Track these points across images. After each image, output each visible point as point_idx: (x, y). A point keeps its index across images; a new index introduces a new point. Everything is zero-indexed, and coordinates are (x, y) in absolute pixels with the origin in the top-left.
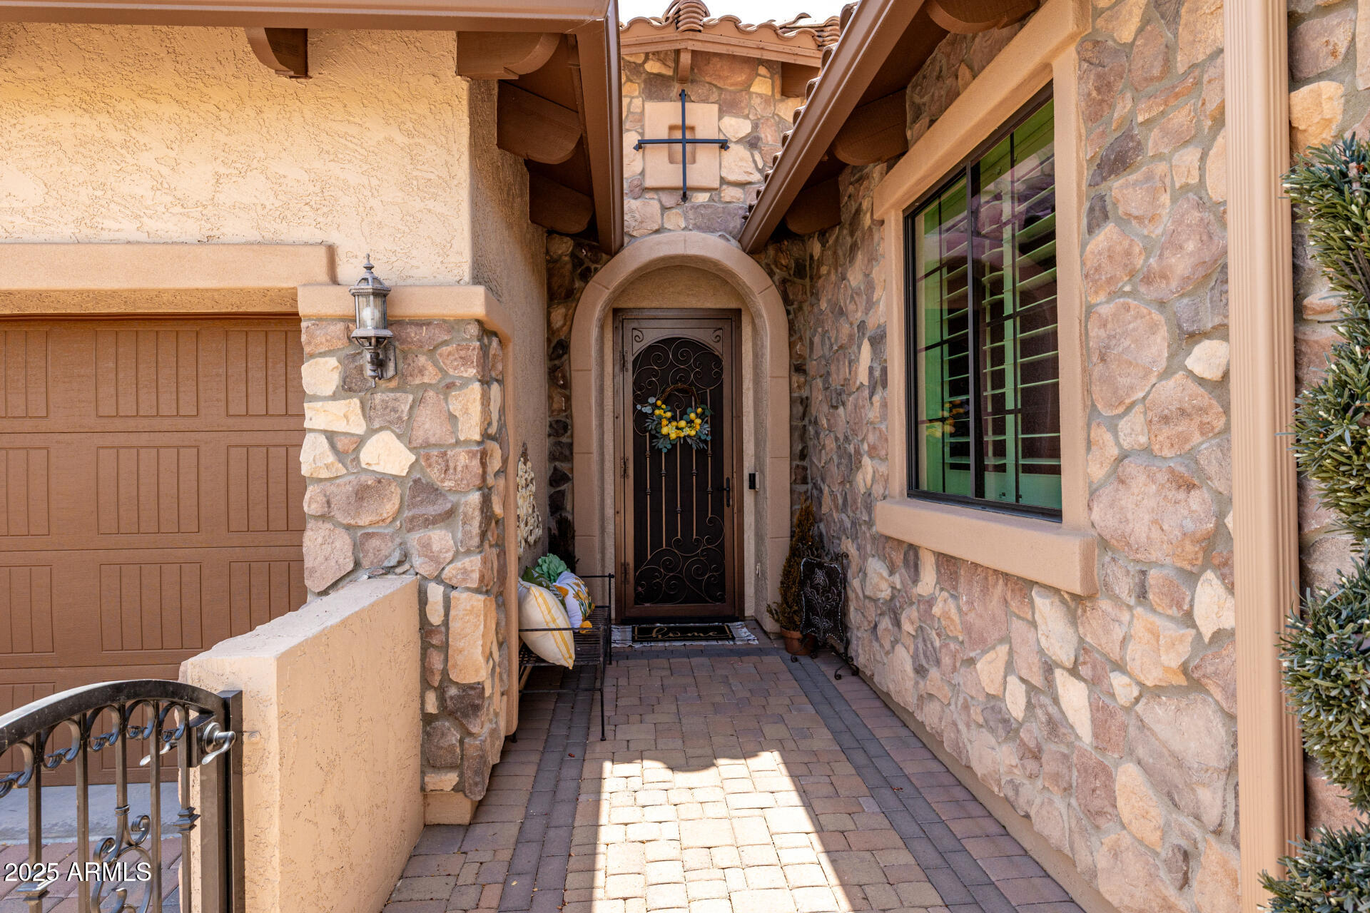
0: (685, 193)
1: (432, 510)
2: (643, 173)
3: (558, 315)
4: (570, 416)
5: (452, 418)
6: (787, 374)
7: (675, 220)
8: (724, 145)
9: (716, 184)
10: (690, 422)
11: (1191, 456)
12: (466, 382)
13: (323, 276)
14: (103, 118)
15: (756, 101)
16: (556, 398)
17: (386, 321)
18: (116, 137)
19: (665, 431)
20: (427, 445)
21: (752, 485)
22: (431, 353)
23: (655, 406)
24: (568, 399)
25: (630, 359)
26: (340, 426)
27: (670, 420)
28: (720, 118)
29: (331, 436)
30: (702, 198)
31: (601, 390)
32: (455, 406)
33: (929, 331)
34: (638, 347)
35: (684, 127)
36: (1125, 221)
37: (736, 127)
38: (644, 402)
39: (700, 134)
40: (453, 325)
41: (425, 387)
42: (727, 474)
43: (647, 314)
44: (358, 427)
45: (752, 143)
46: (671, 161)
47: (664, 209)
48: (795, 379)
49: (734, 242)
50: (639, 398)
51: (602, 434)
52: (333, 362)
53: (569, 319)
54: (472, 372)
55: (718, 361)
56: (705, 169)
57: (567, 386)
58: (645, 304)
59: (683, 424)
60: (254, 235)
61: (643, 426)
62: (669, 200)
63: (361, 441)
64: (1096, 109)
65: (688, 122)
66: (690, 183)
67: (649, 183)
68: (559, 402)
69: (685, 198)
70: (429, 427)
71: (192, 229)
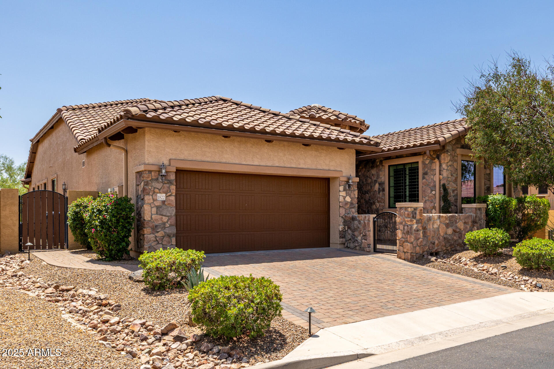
1: (353, 206)
11: (432, 200)
13: (342, 175)
17: (351, 182)
20: (352, 198)
22: (353, 186)
26: (343, 195)
32: (355, 193)
33: (392, 184)
36: (426, 180)
40: (355, 183)
41: (352, 190)
52: (343, 186)
54: (356, 189)
60: (334, 169)
63: (346, 197)
64: (424, 169)
70: (352, 195)
71: (327, 168)
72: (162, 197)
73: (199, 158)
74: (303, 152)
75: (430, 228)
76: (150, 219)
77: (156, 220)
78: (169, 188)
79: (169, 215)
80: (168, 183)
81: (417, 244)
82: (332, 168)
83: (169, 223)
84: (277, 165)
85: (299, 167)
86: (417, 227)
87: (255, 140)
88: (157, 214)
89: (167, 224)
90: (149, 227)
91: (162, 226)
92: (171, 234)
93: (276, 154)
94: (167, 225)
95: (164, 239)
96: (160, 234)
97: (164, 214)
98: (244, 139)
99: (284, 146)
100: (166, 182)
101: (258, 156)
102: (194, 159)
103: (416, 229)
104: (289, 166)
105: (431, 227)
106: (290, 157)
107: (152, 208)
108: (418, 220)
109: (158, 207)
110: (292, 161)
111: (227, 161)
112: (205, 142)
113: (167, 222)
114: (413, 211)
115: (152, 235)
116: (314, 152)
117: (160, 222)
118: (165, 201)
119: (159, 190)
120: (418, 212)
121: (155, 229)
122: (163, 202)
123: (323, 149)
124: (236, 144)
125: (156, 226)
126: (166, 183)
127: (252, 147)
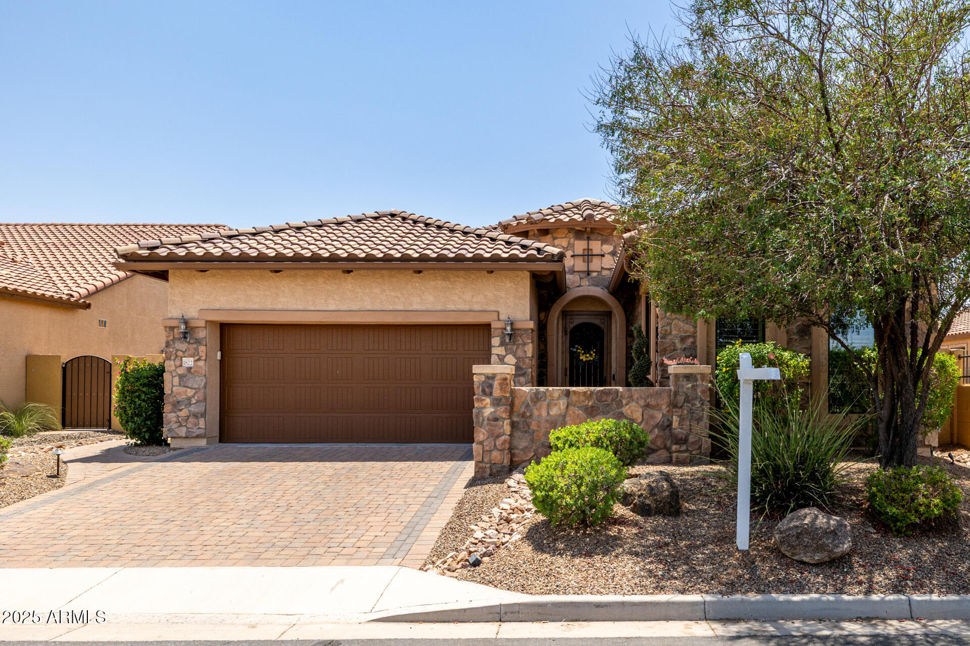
0: (588, 273)
1: (520, 373)
2: (574, 265)
3: (542, 315)
4: (547, 352)
5: (525, 352)
6: (625, 337)
7: (585, 282)
8: (603, 256)
9: (600, 270)
10: (591, 355)
12: (529, 343)
13: (497, 319)
14: (448, 282)
15: (615, 239)
16: (541, 345)
17: (512, 329)
18: (450, 286)
19: (581, 358)
20: (520, 358)
21: (614, 379)
22: (521, 337)
23: (577, 349)
24: (546, 346)
25: (569, 330)
26: (500, 353)
27: (583, 354)
28: (602, 245)
29: (498, 355)
30: (595, 274)
31: (557, 343)
32: (526, 349)
34: (572, 326)
35: (588, 249)
37: (608, 248)
38: (574, 347)
39: (595, 252)
40: (526, 330)
41: (519, 344)
42: (605, 374)
43: (575, 313)
44: (504, 353)
45: (613, 254)
46: (584, 261)
47: (581, 278)
48: (629, 339)
49: (606, 290)
50: (572, 345)
51: (558, 359)
52: (498, 338)
53: (547, 317)
54: (530, 341)
55: (602, 331)
56: (595, 264)
57: (546, 341)
58: (574, 309)
59: (588, 355)
60: (481, 309)
61: (574, 357)
62: (583, 275)
63: (504, 357)
65: (590, 248)
66: (590, 269)
67: (576, 269)
68: (543, 347)
69: (588, 275)
70: (520, 353)
71: (467, 308)
72: (189, 362)
73: (241, 305)
74: (417, 285)
75: (540, 415)
76: (170, 392)
77: (179, 393)
78: (197, 349)
79: (196, 387)
80: (195, 343)
81: (495, 445)
82: (477, 307)
83: (196, 397)
84: (369, 308)
85: (410, 309)
86: (494, 412)
87: (330, 272)
88: (180, 385)
89: (193, 399)
90: (169, 403)
91: (186, 402)
92: (198, 413)
93: (367, 291)
94: (194, 401)
95: (190, 420)
96: (184, 413)
97: (190, 385)
98: (311, 272)
99: (382, 277)
100: (192, 341)
101: (335, 297)
102: (235, 306)
103: (491, 418)
104: (391, 308)
105: (544, 413)
106: (393, 294)
107: (173, 377)
108: (497, 399)
109: (181, 377)
110: (397, 300)
111: (285, 308)
112: (250, 282)
113: (193, 397)
114: (484, 382)
115: (173, 414)
116: (439, 282)
117: (184, 397)
118: (191, 368)
119: (184, 352)
120: (496, 384)
121: (176, 405)
122: (189, 369)
123: (458, 276)
124: (299, 281)
125: (178, 402)
126: (192, 343)
127: (325, 283)
